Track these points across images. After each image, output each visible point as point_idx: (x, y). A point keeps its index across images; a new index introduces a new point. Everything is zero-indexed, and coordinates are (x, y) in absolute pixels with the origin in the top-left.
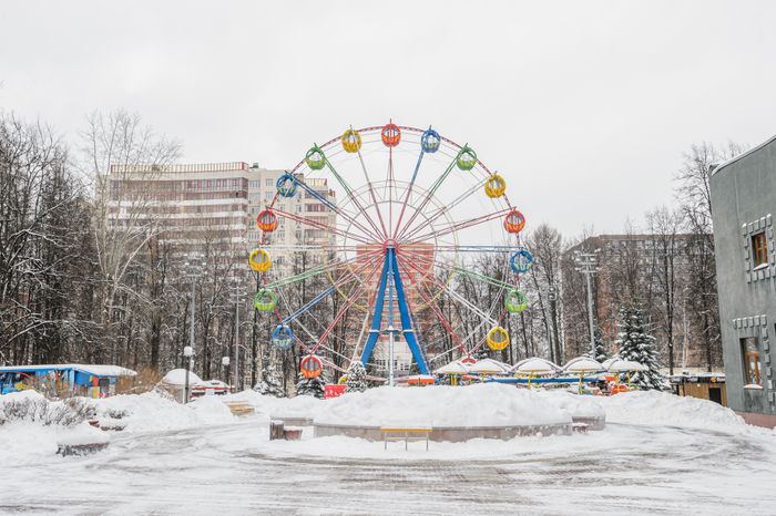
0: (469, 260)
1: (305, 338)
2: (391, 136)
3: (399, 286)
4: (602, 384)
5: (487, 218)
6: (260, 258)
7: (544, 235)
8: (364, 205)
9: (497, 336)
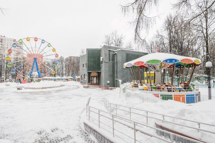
0: (49, 61)
1: (17, 72)
2: (36, 40)
3: (37, 64)
4: (67, 80)
5: (52, 55)
6: (8, 58)
7: (61, 58)
8: (30, 50)
9: (53, 72)
